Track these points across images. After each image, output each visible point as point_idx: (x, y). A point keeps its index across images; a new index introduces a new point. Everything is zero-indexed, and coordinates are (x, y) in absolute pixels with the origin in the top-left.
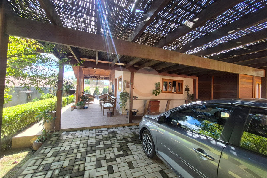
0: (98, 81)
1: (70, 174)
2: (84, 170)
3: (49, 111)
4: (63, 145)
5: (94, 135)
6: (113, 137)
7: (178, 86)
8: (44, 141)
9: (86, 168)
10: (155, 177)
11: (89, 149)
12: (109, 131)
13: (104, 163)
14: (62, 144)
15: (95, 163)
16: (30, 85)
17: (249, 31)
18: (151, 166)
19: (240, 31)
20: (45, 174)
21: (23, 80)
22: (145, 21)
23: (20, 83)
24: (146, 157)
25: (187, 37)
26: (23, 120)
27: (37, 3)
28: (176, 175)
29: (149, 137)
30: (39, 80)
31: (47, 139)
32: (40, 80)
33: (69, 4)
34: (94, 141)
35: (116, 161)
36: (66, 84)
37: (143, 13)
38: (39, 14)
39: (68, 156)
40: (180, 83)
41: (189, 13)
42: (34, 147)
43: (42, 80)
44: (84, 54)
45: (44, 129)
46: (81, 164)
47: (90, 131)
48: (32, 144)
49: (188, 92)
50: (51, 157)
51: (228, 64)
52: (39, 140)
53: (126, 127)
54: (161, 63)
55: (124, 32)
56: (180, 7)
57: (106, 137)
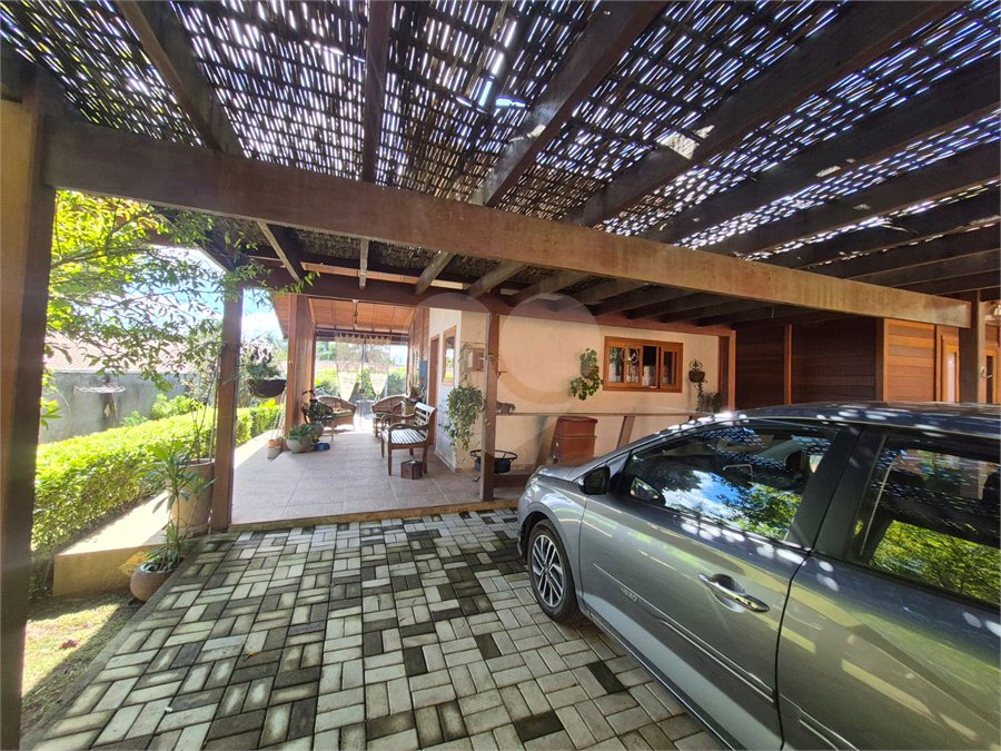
0: (369, 348)
1: (272, 678)
2: (321, 665)
3: (187, 458)
4: (243, 580)
5: (356, 543)
6: (423, 551)
7: (661, 365)
8: (173, 567)
9: (328, 658)
10: (575, 685)
11: (337, 591)
12: (409, 528)
13: (391, 638)
14: (238, 575)
15: (359, 640)
16: (126, 363)
17: (892, 168)
18: (561, 648)
19: (861, 168)
20: (182, 677)
21: (98, 345)
22: (529, 135)
23: (89, 356)
24: (544, 618)
25: (680, 187)
26: (92, 494)
27: (154, 78)
28: (648, 678)
29: (552, 547)
30: (156, 346)
31: (182, 560)
32: (160, 345)
33: (267, 79)
34: (355, 563)
35: (435, 631)
36: (252, 358)
37: (523, 110)
38: (159, 112)
39: (262, 616)
40: (670, 353)
41: (679, 109)
42: (136, 591)
43: (166, 345)
44: (316, 249)
45: (171, 521)
46: (311, 643)
47: (338, 529)
48: (129, 578)
49: (700, 386)
50: (199, 620)
51: (836, 284)
52: (155, 563)
53: (473, 515)
54: (596, 281)
55: (460, 171)
56: (648, 90)
57: (398, 550)
